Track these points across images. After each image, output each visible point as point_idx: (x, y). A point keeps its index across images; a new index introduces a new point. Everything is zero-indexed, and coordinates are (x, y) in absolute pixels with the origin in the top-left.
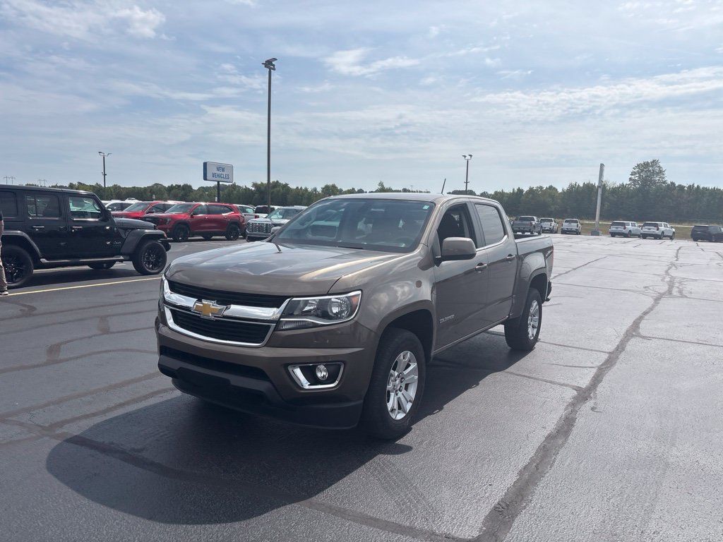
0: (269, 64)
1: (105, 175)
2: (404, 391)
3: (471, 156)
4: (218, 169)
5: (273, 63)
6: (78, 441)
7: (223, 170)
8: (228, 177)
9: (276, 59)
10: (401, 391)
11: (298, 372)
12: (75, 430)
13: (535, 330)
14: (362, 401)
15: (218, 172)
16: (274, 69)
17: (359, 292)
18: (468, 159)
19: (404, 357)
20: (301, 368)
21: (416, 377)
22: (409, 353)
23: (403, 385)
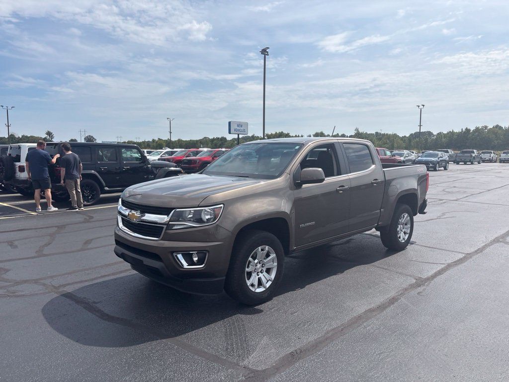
0: (264, 52)
1: (171, 133)
2: (265, 273)
3: (423, 106)
4: (238, 126)
5: (267, 50)
6: (68, 296)
7: (241, 126)
8: (244, 131)
10: (262, 273)
11: (180, 256)
12: (69, 289)
13: (407, 236)
14: (225, 278)
15: (238, 128)
16: (268, 55)
17: (222, 205)
18: (421, 108)
19: (262, 250)
20: (183, 255)
21: (276, 264)
22: (267, 247)
23: (264, 269)
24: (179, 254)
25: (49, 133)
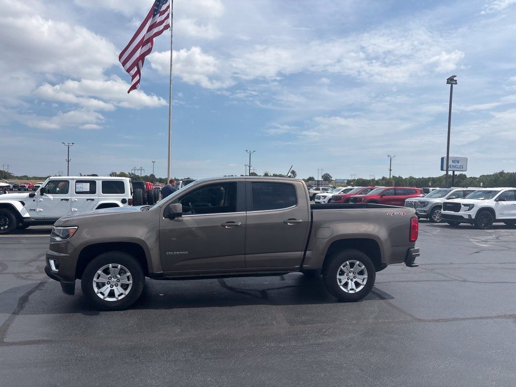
0: (451, 81)
1: (391, 170)
4: (453, 162)
5: (455, 79)
8: (462, 168)
9: (456, 76)
10: (116, 286)
13: (361, 287)
14: (74, 282)
17: (76, 227)
19: (113, 267)
20: (55, 261)
21: (131, 282)
22: (119, 265)
23: (119, 284)
24: (51, 260)
25: (293, 172)
